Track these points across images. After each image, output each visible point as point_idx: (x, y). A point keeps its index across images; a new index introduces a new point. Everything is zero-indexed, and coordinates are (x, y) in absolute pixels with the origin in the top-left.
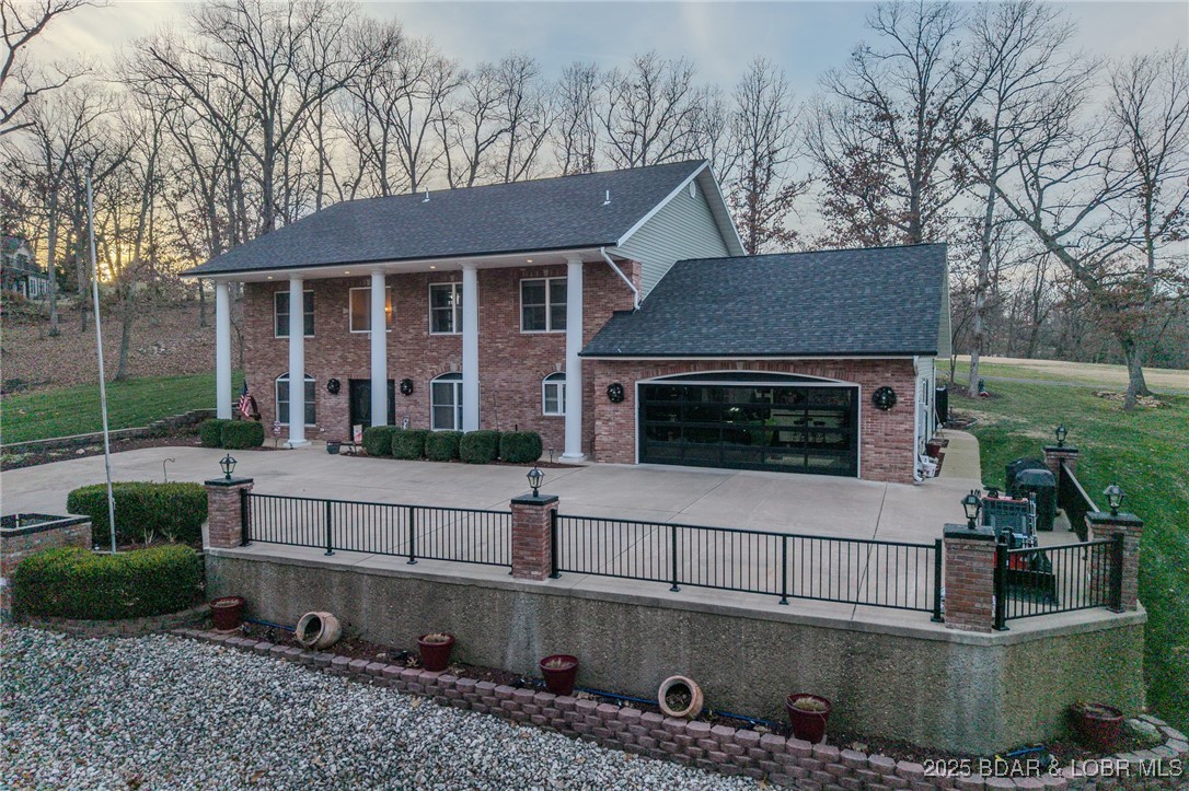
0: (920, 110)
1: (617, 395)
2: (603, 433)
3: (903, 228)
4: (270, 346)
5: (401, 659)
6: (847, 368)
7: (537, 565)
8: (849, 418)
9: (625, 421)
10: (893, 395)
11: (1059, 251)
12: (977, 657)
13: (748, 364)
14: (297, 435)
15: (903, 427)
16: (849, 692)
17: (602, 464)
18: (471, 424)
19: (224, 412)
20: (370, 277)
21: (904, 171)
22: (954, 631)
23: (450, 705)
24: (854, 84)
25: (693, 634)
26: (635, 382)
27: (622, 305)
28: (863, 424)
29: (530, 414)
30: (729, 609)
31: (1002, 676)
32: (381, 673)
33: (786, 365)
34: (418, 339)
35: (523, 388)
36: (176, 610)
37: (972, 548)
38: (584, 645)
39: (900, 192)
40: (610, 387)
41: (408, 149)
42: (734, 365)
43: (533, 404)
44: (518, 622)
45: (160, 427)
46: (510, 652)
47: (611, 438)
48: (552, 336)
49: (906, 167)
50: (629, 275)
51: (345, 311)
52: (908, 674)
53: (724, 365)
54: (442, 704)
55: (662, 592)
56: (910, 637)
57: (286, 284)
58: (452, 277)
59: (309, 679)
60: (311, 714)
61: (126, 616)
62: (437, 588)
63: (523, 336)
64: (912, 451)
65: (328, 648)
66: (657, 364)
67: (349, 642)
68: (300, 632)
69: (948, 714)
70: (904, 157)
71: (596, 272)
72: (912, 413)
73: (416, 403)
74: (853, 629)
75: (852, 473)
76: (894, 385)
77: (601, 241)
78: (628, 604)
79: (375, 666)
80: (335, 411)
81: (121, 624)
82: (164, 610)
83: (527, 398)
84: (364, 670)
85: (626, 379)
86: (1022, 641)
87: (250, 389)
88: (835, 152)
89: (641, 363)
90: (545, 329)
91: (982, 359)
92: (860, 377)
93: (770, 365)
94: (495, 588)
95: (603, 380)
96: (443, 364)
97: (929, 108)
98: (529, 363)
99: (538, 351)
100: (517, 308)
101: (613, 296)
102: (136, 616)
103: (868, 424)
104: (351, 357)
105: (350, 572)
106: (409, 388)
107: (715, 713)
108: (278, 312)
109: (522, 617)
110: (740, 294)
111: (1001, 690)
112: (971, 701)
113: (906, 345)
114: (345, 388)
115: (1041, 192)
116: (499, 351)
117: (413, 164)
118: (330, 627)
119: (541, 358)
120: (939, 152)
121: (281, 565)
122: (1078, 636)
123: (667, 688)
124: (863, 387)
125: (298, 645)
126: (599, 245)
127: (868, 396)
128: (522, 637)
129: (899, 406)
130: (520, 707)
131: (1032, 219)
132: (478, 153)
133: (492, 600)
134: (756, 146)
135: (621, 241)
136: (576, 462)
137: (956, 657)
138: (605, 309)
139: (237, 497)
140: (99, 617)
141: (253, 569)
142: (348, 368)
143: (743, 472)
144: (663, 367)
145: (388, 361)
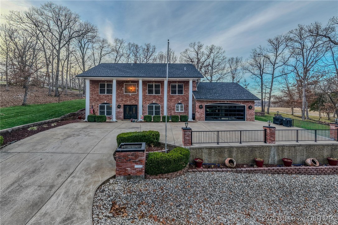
1: (201, 107)
2: (197, 115)
4: (97, 96)
5: (252, 166)
6: (244, 102)
8: (243, 111)
9: (201, 113)
10: (252, 107)
13: (227, 101)
15: (253, 112)
17: (197, 121)
20: (139, 81)
26: (204, 104)
27: (194, 90)
29: (173, 112)
33: (234, 102)
34: (144, 96)
35: (171, 106)
42: (225, 101)
43: (174, 109)
44: (272, 153)
46: (270, 160)
47: (200, 116)
48: (178, 95)
51: (123, 88)
53: (223, 101)
55: (297, 143)
57: (112, 81)
58: (154, 82)
63: (171, 95)
64: (254, 116)
66: (209, 101)
72: (254, 110)
73: (144, 110)
76: (252, 105)
79: (244, 169)
80: (119, 112)
83: (172, 108)
85: (203, 104)
89: (206, 101)
90: (176, 94)
92: (245, 104)
93: (231, 102)
94: (267, 146)
96: (151, 101)
98: (172, 101)
99: (175, 98)
100: (170, 90)
103: (247, 112)
104: (124, 99)
105: (231, 148)
108: (100, 88)
114: (122, 107)
119: (176, 100)
121: (209, 148)
126: (200, 77)
127: (247, 107)
129: (252, 109)
130: (275, 171)
133: (266, 149)
141: (200, 150)
142: (124, 102)
144: (211, 101)
145: (135, 100)
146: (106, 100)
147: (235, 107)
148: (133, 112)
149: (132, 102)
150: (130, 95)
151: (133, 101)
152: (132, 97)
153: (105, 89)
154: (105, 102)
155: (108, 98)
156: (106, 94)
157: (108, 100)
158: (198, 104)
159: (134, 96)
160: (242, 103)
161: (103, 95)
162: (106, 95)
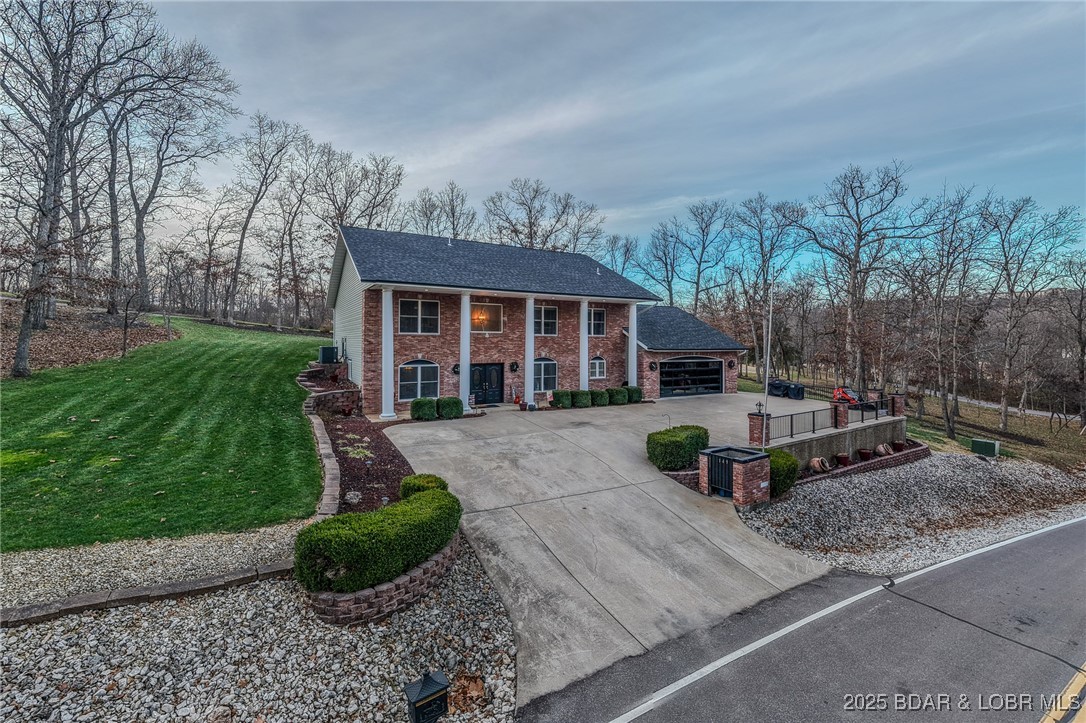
1: (652, 367)
2: (647, 385)
4: (395, 340)
9: (656, 379)
10: (734, 363)
15: (735, 374)
20: (527, 301)
26: (659, 361)
28: (725, 374)
40: (651, 363)
42: (692, 353)
47: (650, 387)
48: (596, 337)
58: (543, 303)
66: (667, 354)
72: (736, 369)
73: (519, 376)
75: (721, 392)
76: (733, 360)
80: (457, 386)
85: (657, 360)
89: (661, 353)
92: (725, 357)
95: (647, 361)
96: (537, 353)
106: (517, 367)
108: (401, 314)
116: (568, 345)
119: (590, 349)
124: (724, 360)
127: (727, 364)
129: (734, 367)
138: (619, 326)
145: (499, 351)
146: (421, 351)
147: (707, 364)
148: (490, 384)
149: (491, 356)
150: (487, 336)
151: (494, 352)
152: (493, 343)
153: (417, 319)
154: (420, 356)
155: (426, 344)
156: (420, 333)
157: (428, 350)
159: (496, 340)
160: (718, 356)
161: (414, 336)
162: (420, 336)
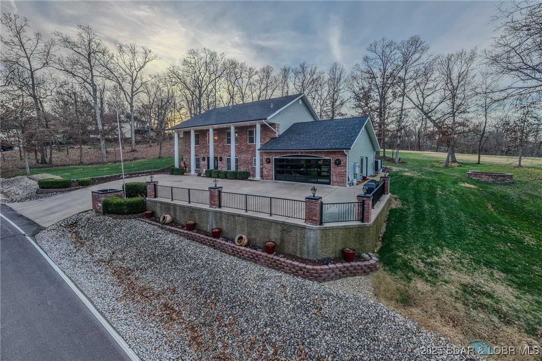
0: (384, 74)
1: (268, 161)
2: (265, 173)
3: (377, 112)
5: (183, 227)
6: (328, 153)
7: (214, 205)
8: (329, 168)
9: (271, 168)
10: (340, 161)
11: (429, 118)
12: (312, 233)
13: (302, 153)
14: (193, 172)
15: (343, 170)
16: (282, 241)
17: (265, 180)
18: (233, 169)
19: (177, 166)
21: (378, 94)
22: (307, 225)
23: (190, 239)
24: (364, 67)
25: (248, 223)
26: (273, 158)
27: (273, 136)
28: (332, 170)
29: (250, 166)
30: (256, 217)
31: (319, 238)
32: (176, 231)
33: (312, 152)
34: (223, 146)
35: (248, 159)
36: (138, 213)
37: (312, 202)
38: (224, 226)
39: (377, 101)
40: (267, 159)
41: (242, 93)
42: (298, 153)
43: (251, 164)
45: (163, 169)
46: (208, 227)
47: (267, 173)
49: (379, 92)
50: (275, 128)
51: (206, 138)
52: (296, 237)
53: (295, 153)
54: (188, 239)
55: (243, 213)
56: (297, 227)
59: (160, 231)
60: (157, 240)
61: (125, 214)
62: (193, 210)
63: (249, 145)
64: (346, 178)
65: (168, 224)
66: (278, 152)
67: (173, 222)
68: (161, 219)
69: (305, 248)
70: (378, 89)
71: (264, 127)
72: (346, 166)
73: (223, 163)
74: (283, 224)
75: (329, 183)
76: (341, 158)
77: (263, 118)
78: (234, 215)
80: (204, 165)
81: (125, 216)
82: (135, 213)
83: (249, 162)
84: (173, 230)
86: (326, 229)
87: (184, 160)
88: (357, 89)
90: (254, 143)
91: (400, 151)
92: (331, 156)
93: (308, 153)
94: (205, 210)
97: (386, 74)
98: (250, 152)
99: (252, 149)
100: (247, 137)
101: (271, 134)
102: (128, 214)
103: (334, 170)
104: (207, 151)
105: (175, 205)
106: (221, 159)
107: (252, 245)
109: (211, 218)
110: (306, 133)
111: (319, 242)
112: (311, 245)
113: (343, 146)
114: (206, 159)
115: (424, 99)
116: (243, 149)
117: (243, 97)
118: (169, 218)
119: (253, 151)
120: (389, 87)
122: (346, 229)
123: (238, 238)
124: (332, 158)
125: (160, 223)
126: (263, 119)
127: (334, 161)
128: (211, 223)
129: (342, 164)
130: (204, 241)
131: (421, 107)
132: (260, 93)
133: (205, 213)
134: (334, 88)
135: (268, 118)
136: (258, 180)
137: (307, 232)
138: (269, 137)
139: (153, 186)
140: (119, 214)
142: (207, 154)
143: (300, 183)
144: (280, 153)
145: (216, 152)
158: (265, 157)
159: (215, 147)
160: (323, 155)
